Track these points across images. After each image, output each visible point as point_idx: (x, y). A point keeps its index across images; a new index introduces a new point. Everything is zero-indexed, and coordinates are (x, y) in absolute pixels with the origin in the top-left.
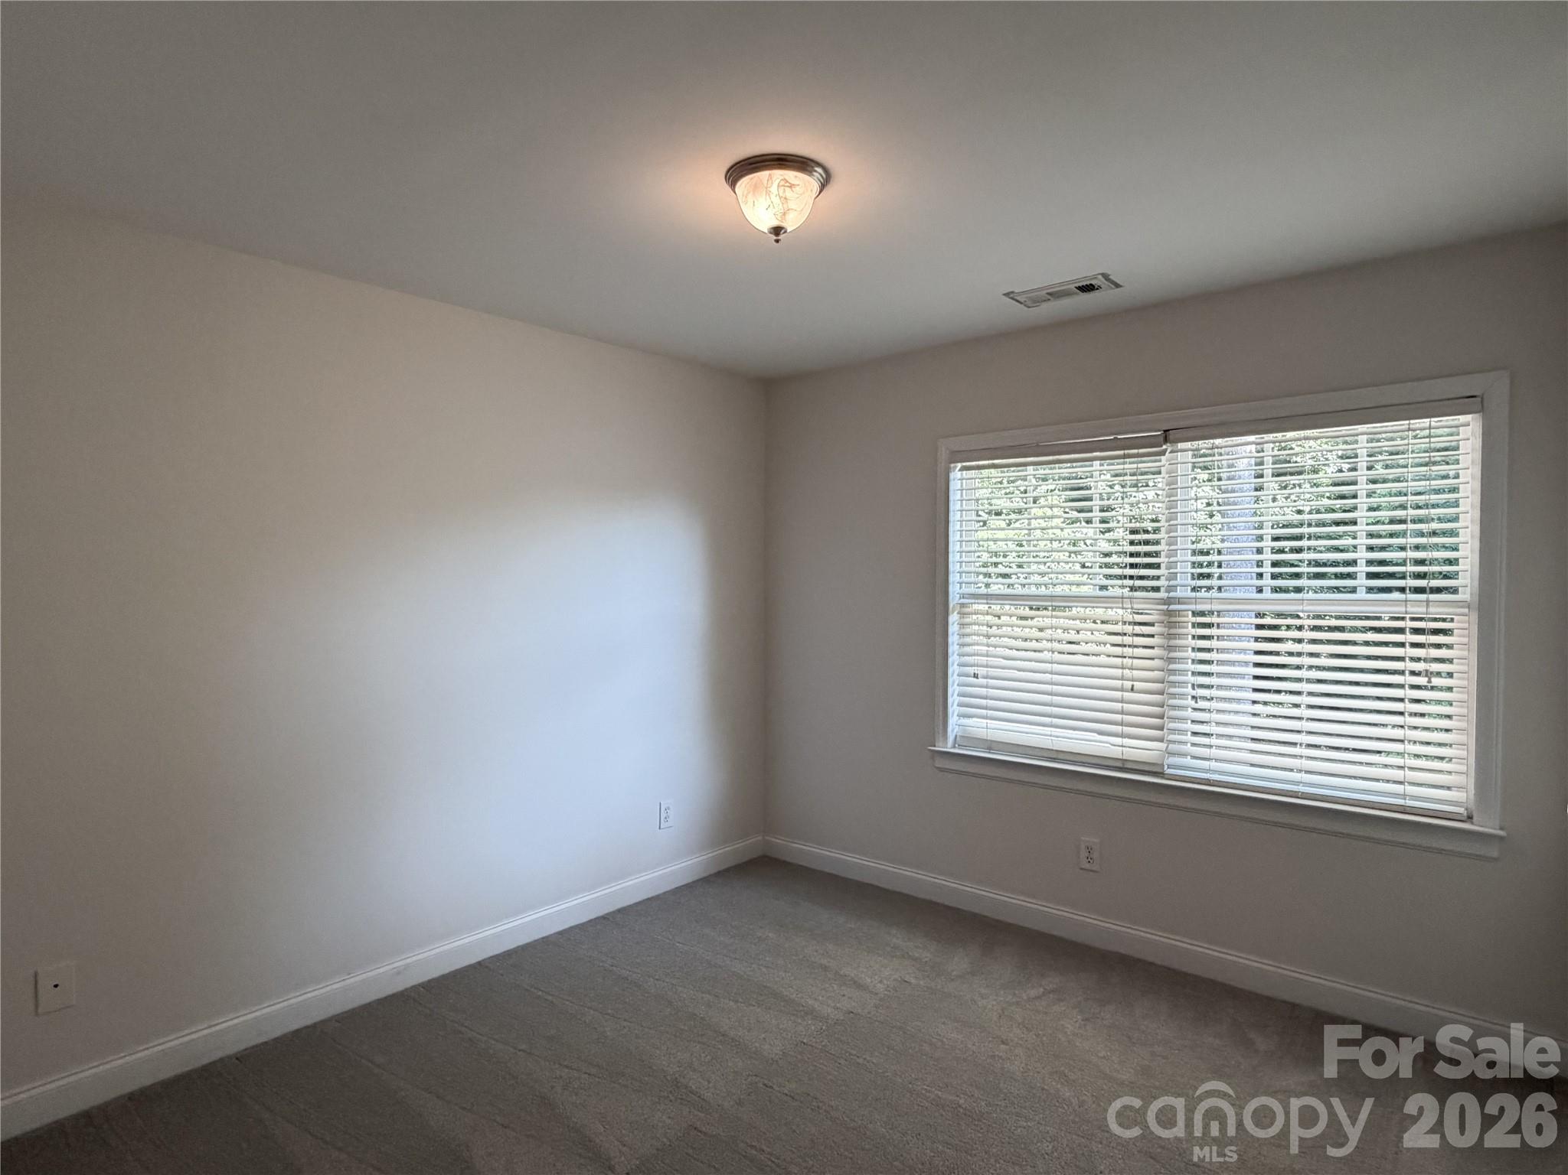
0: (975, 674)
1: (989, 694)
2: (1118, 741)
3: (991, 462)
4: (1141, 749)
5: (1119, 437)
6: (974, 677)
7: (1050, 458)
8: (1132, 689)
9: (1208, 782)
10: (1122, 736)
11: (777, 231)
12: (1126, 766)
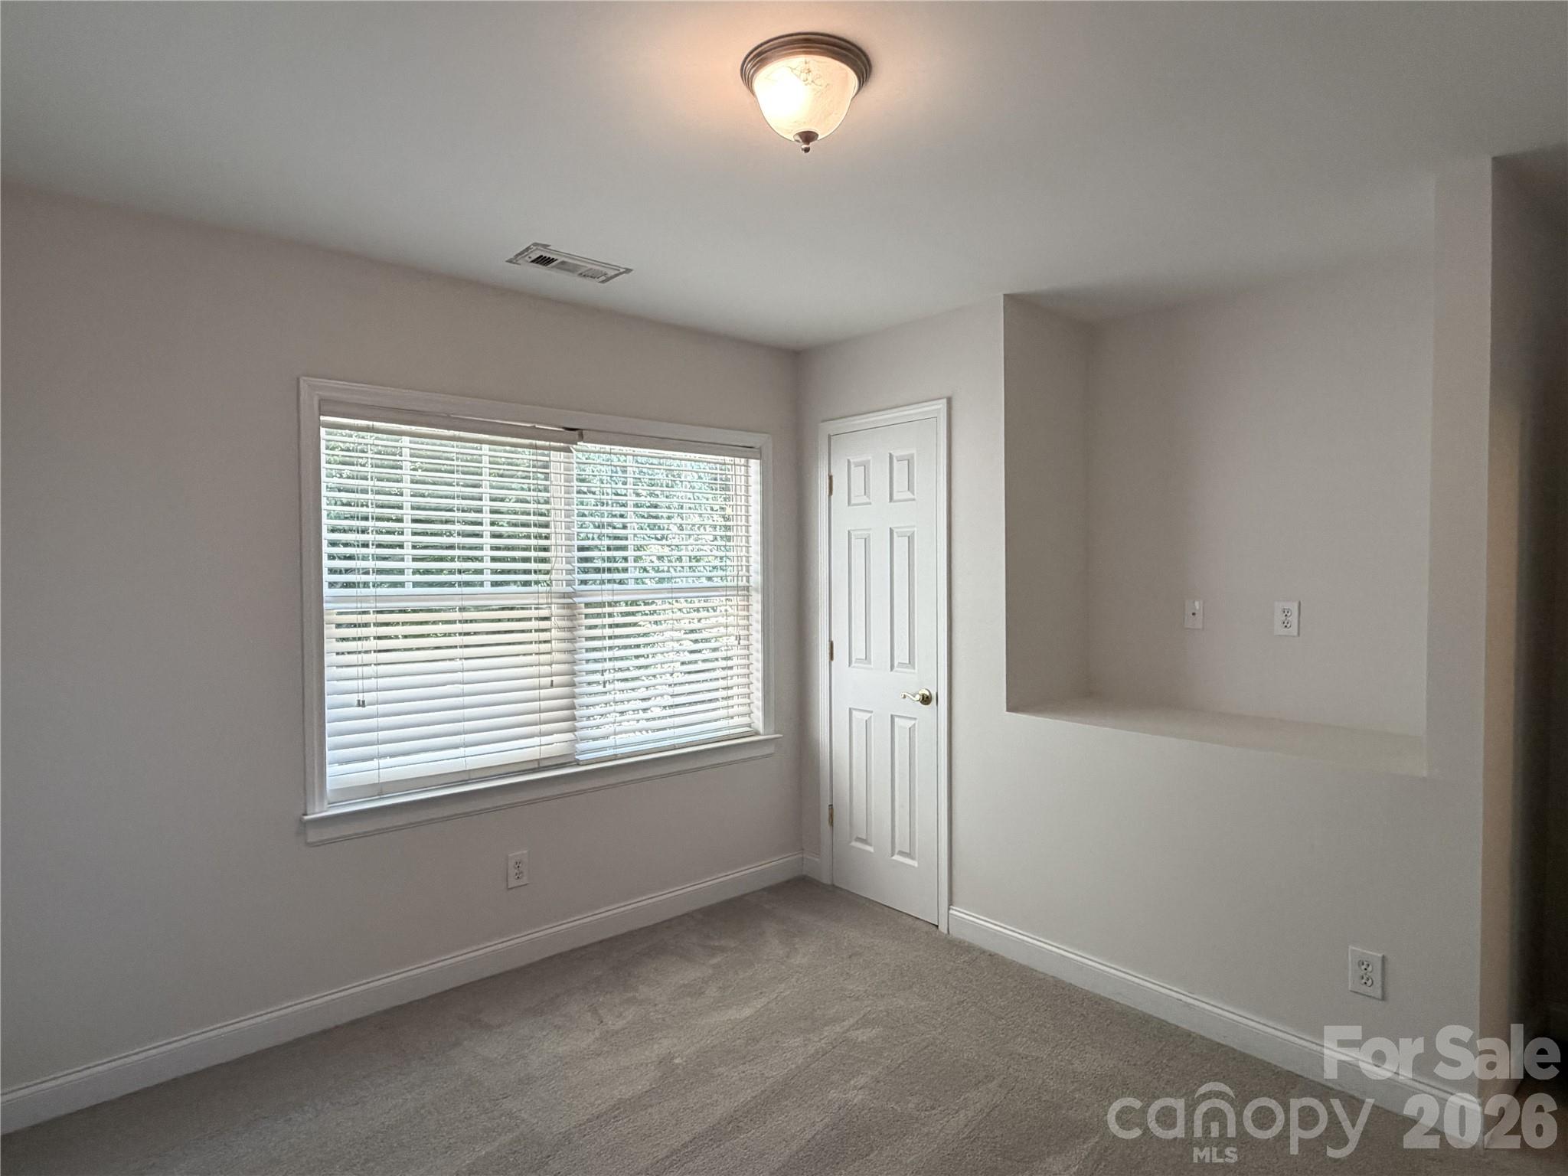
0: (359, 701)
1: (381, 725)
2: (536, 741)
3: (370, 423)
4: (554, 744)
5: (537, 426)
6: (359, 705)
7: (451, 433)
8: (552, 685)
9: (615, 758)
10: (541, 734)
11: (808, 137)
12: (541, 765)
